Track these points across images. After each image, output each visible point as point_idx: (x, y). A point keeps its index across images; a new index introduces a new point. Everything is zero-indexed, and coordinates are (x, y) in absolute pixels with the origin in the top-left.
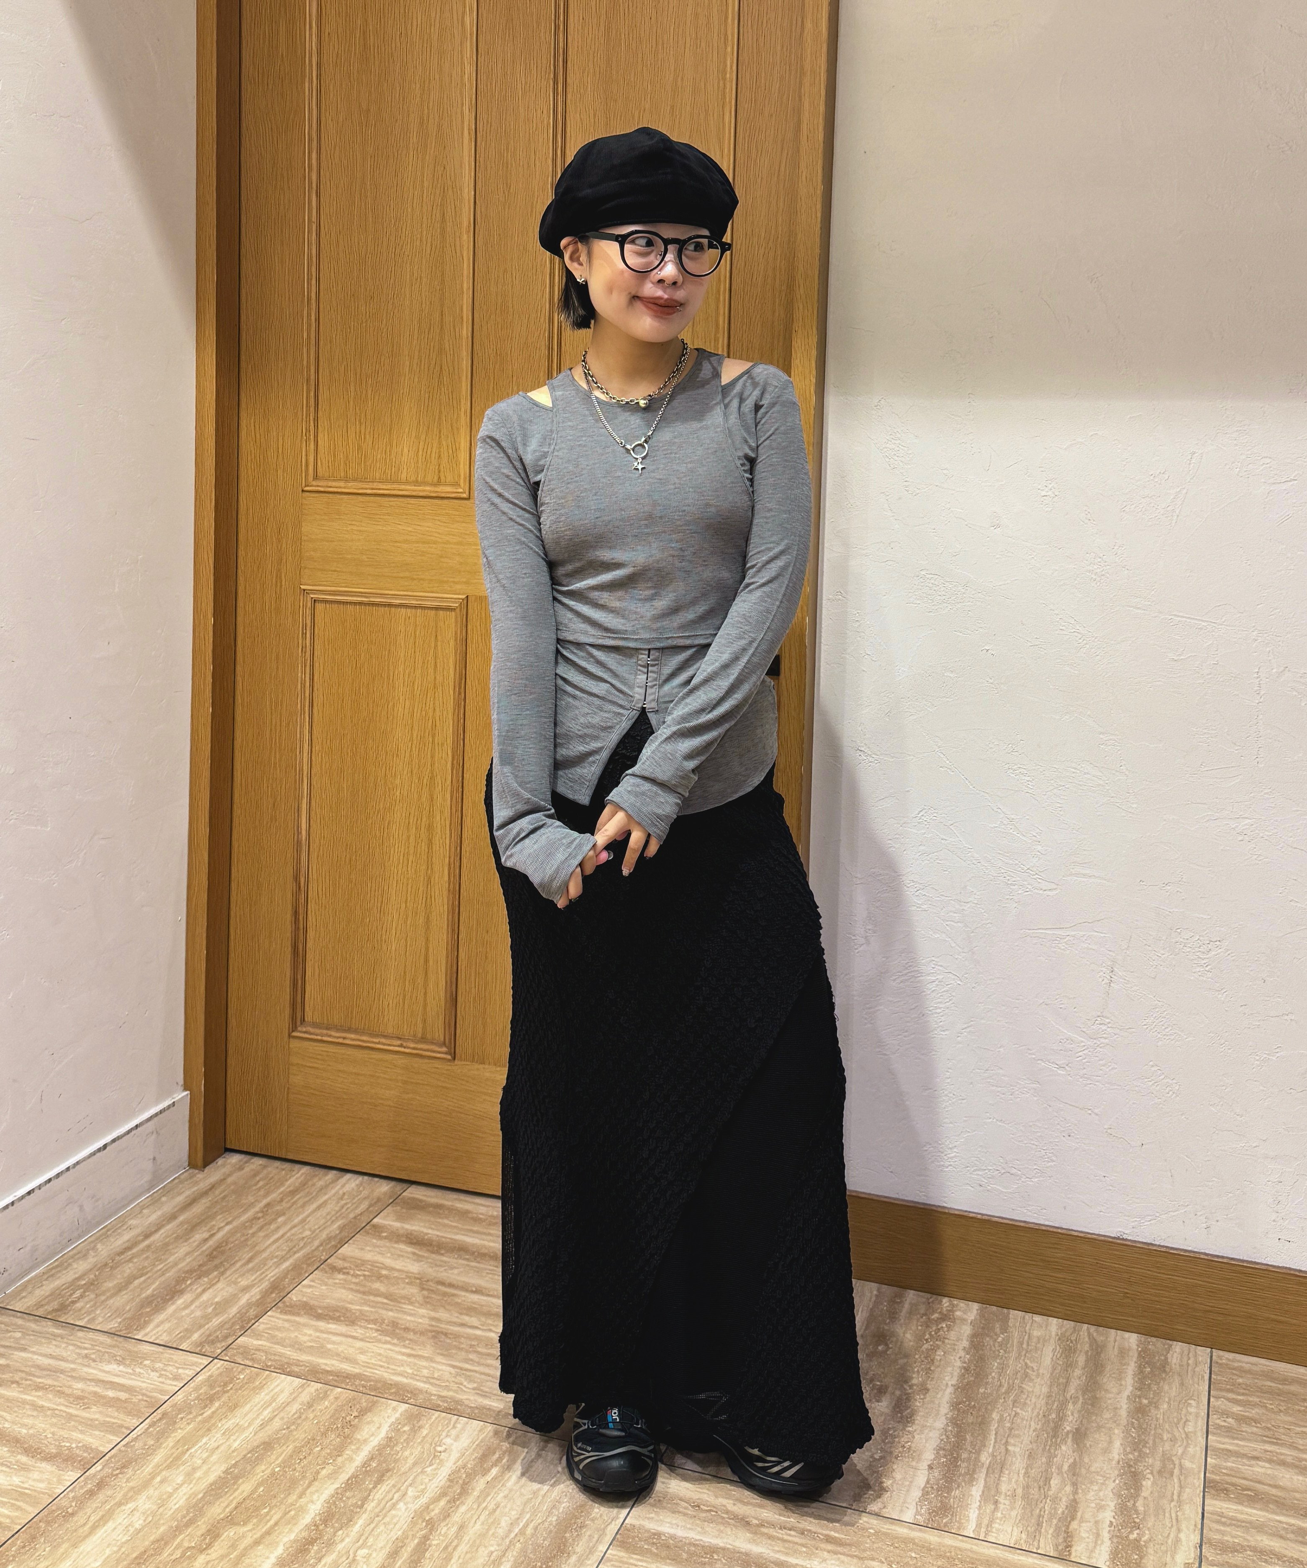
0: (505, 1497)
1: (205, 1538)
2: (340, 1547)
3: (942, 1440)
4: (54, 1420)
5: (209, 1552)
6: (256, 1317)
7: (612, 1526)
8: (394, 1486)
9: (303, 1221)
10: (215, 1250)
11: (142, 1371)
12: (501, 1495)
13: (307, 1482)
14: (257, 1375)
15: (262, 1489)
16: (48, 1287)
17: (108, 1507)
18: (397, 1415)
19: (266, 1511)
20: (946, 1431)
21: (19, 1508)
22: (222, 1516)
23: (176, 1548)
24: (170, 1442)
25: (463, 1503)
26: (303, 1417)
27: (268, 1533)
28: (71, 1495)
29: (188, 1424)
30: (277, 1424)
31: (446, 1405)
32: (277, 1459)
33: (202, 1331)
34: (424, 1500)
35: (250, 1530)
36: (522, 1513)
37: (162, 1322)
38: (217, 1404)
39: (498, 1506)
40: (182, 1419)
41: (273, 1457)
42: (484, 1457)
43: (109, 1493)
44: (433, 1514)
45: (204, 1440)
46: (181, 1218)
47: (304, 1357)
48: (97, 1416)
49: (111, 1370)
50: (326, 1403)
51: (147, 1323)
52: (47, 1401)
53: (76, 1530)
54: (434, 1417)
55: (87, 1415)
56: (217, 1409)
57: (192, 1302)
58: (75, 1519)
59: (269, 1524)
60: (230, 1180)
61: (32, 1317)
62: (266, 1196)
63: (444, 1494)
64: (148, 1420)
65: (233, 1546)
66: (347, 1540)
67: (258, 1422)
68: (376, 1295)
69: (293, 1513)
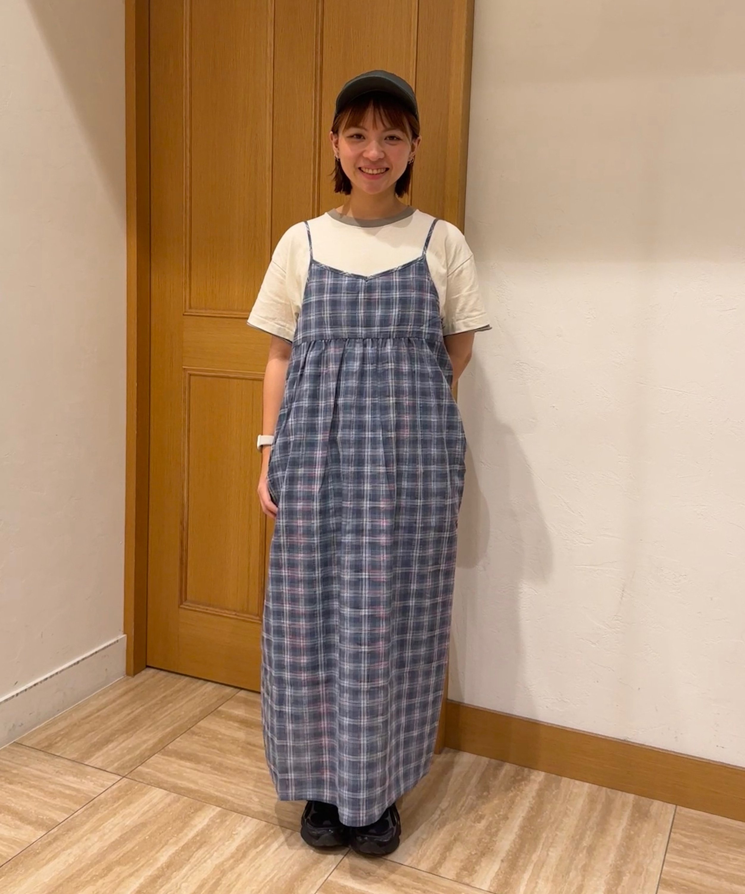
0: (265, 861)
1: (104, 871)
2: (173, 881)
3: (511, 847)
4: (37, 804)
5: (105, 878)
6: (148, 756)
7: (321, 880)
8: (207, 851)
9: (182, 706)
10: (132, 720)
11: (85, 781)
12: (263, 860)
13: (161, 845)
14: (145, 787)
15: (137, 847)
16: (43, 735)
17: (57, 851)
18: (215, 813)
19: (138, 859)
20: (514, 841)
21: (12, 848)
22: (115, 860)
23: (89, 875)
24: (94, 819)
25: (242, 863)
26: (165, 810)
27: (137, 871)
28: (40, 843)
29: (105, 811)
30: (151, 814)
31: (241, 810)
32: (148, 832)
33: (119, 762)
34: (221, 859)
35: (128, 869)
36: (273, 870)
37: (99, 756)
38: (121, 801)
39: (260, 865)
40: (102, 807)
41: (146, 831)
42: (257, 839)
43: (59, 844)
44: (225, 867)
45: (112, 819)
46: (118, 702)
47: (171, 779)
48: (59, 803)
49: (70, 780)
50: (178, 804)
51: (92, 756)
52: (34, 793)
53: (39, 862)
54: (234, 816)
55: (53, 802)
56: (121, 804)
57: (116, 747)
58: (40, 855)
59: (138, 867)
60: (147, 682)
61: (33, 750)
62: (164, 692)
63: (232, 857)
64: (85, 807)
65: (118, 877)
66: (178, 877)
67: (141, 812)
68: (214, 749)
69: (151, 861)
